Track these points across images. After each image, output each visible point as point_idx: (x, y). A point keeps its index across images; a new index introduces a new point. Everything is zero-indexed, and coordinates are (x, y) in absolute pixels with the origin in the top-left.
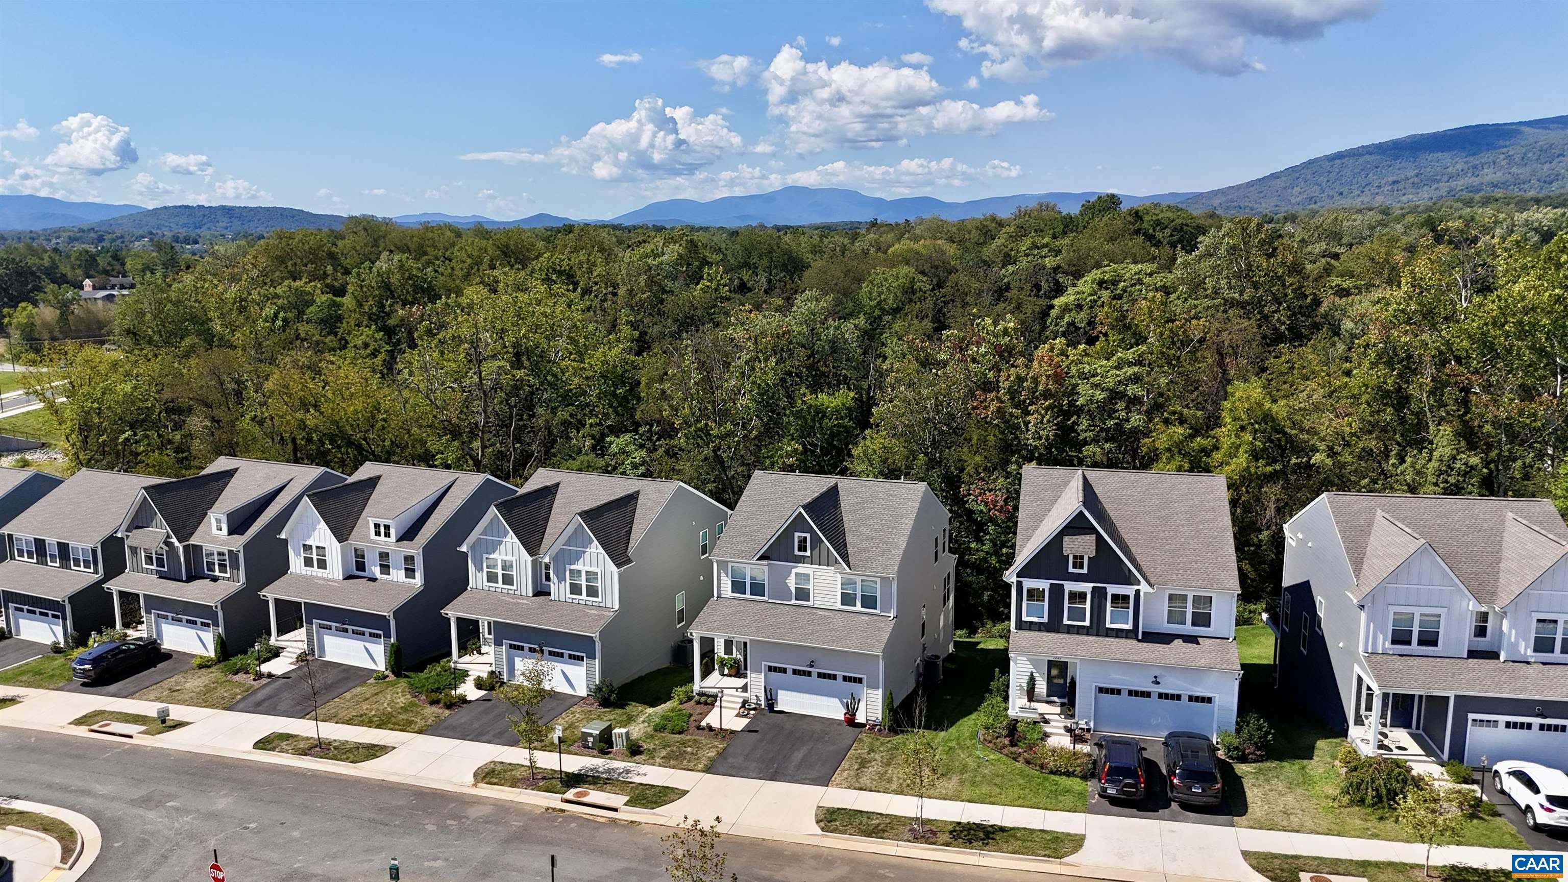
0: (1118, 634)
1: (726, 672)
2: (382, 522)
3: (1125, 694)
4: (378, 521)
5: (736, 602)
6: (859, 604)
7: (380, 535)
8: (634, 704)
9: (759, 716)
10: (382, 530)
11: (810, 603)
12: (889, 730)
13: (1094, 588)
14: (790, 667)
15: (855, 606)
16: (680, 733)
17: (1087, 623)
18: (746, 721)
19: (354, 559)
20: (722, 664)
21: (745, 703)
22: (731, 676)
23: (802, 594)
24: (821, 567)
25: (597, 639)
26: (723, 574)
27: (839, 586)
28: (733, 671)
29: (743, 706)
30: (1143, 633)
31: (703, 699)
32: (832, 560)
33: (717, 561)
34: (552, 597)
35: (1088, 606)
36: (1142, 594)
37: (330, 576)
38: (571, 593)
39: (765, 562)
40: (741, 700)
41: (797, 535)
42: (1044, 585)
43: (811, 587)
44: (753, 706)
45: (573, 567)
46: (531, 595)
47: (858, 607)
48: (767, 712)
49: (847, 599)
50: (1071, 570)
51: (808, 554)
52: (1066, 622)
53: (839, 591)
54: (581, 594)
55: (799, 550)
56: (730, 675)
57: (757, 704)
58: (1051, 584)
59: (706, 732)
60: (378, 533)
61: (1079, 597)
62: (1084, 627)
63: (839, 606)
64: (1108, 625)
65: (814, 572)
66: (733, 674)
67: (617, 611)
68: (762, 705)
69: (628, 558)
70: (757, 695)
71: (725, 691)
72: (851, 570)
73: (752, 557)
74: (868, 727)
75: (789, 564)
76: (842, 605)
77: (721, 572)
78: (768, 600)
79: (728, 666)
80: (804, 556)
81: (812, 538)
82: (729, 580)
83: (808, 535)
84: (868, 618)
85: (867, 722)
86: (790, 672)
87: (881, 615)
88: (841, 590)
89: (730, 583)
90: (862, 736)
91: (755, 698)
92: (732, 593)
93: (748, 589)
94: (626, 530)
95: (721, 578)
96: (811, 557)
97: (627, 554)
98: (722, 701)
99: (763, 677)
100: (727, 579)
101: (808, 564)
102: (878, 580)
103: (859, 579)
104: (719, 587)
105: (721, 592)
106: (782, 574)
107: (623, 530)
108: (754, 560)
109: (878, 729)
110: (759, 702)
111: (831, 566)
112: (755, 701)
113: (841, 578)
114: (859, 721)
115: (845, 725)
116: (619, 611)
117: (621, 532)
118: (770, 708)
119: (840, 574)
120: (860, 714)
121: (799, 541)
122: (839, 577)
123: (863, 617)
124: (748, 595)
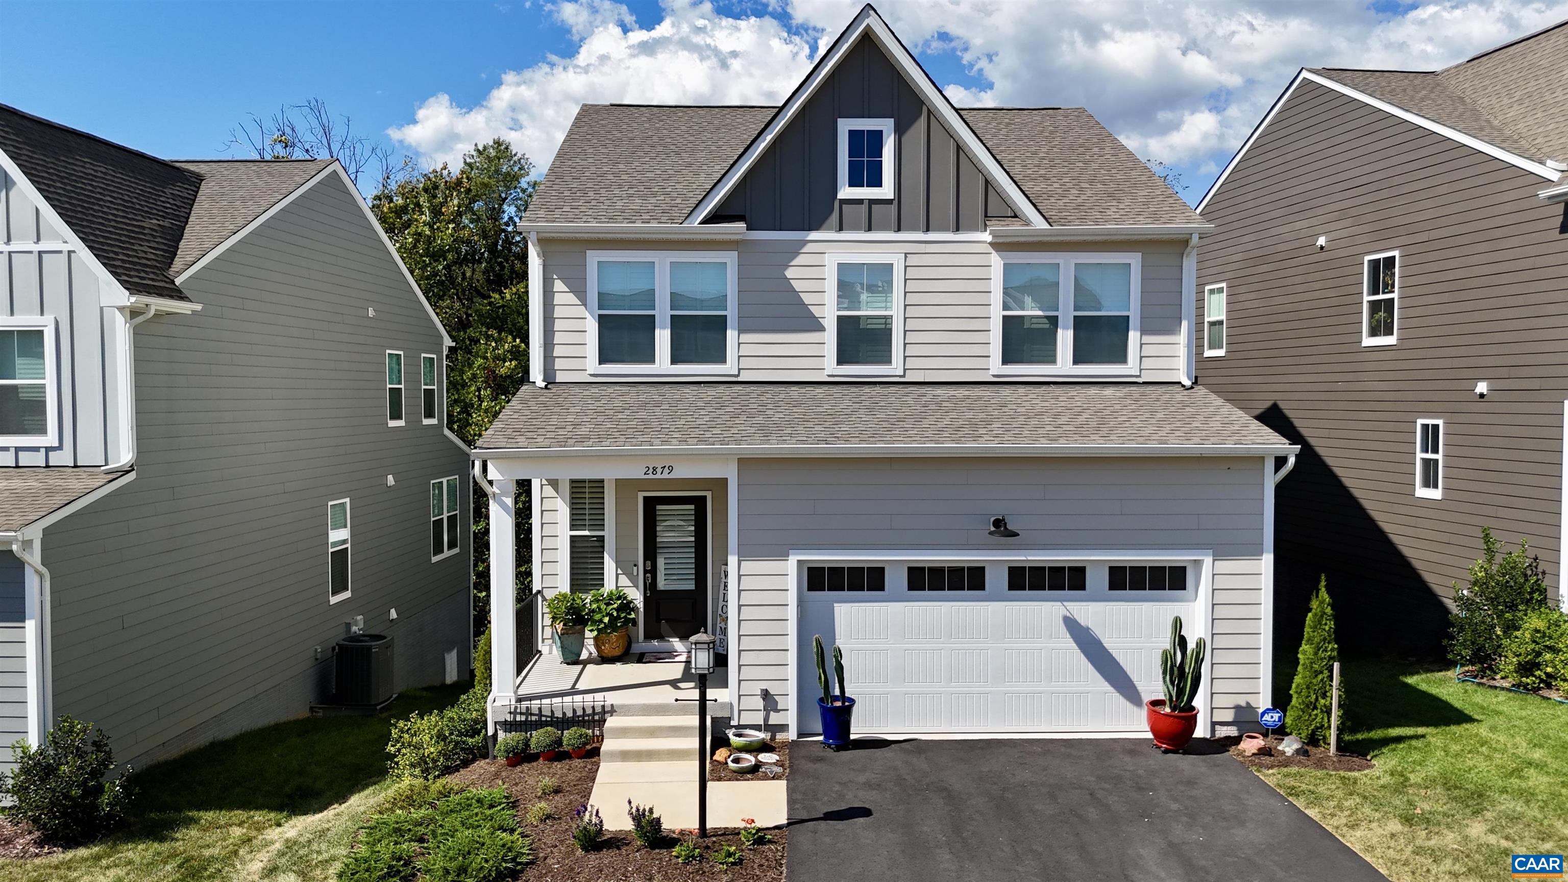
1: (590, 651)
6: (1064, 350)
11: (894, 369)
12: (1339, 743)
14: (896, 562)
15: (1051, 359)
16: (501, 879)
18: (775, 789)
23: (865, 340)
24: (932, 235)
25: (34, 555)
26: (563, 296)
27: (997, 297)
29: (717, 740)
32: (976, 202)
33: (546, 243)
41: (845, 126)
43: (896, 311)
47: (1063, 363)
49: (1024, 339)
51: (886, 191)
53: (996, 313)
55: (855, 182)
56: (604, 659)
59: (632, 855)
63: (996, 367)
65: (906, 257)
66: (617, 652)
67: (128, 472)
68: (783, 728)
69: (178, 281)
70: (766, 695)
71: (612, 698)
72: (1051, 226)
73: (689, 215)
74: (1250, 746)
75: (813, 235)
76: (1005, 361)
77: (559, 285)
78: (738, 375)
79: (601, 621)
80: (872, 202)
81: (900, 131)
82: (587, 315)
83: (886, 125)
84: (1109, 391)
85: (1223, 732)
86: (896, 579)
87: (1144, 383)
88: (1004, 309)
89: (592, 327)
90: (1271, 777)
91: (760, 703)
92: (600, 363)
93: (663, 338)
94: (161, 223)
95: (558, 311)
96: (896, 202)
97: (172, 278)
98: (624, 732)
99: (792, 613)
100: (581, 311)
101: (884, 228)
102: (1134, 260)
103: (1067, 262)
104: (548, 345)
105: (559, 364)
106: (790, 273)
107: (151, 219)
108: (696, 224)
109: (1289, 746)
110: (774, 719)
111: (973, 228)
112: (759, 719)
113: (1006, 266)
114: (1201, 731)
115: (1166, 752)
116: (132, 476)
117: (139, 218)
118: (827, 733)
119: (998, 246)
120: (1199, 702)
121: (854, 149)
122: (996, 263)
123: (1092, 390)
124: (662, 365)
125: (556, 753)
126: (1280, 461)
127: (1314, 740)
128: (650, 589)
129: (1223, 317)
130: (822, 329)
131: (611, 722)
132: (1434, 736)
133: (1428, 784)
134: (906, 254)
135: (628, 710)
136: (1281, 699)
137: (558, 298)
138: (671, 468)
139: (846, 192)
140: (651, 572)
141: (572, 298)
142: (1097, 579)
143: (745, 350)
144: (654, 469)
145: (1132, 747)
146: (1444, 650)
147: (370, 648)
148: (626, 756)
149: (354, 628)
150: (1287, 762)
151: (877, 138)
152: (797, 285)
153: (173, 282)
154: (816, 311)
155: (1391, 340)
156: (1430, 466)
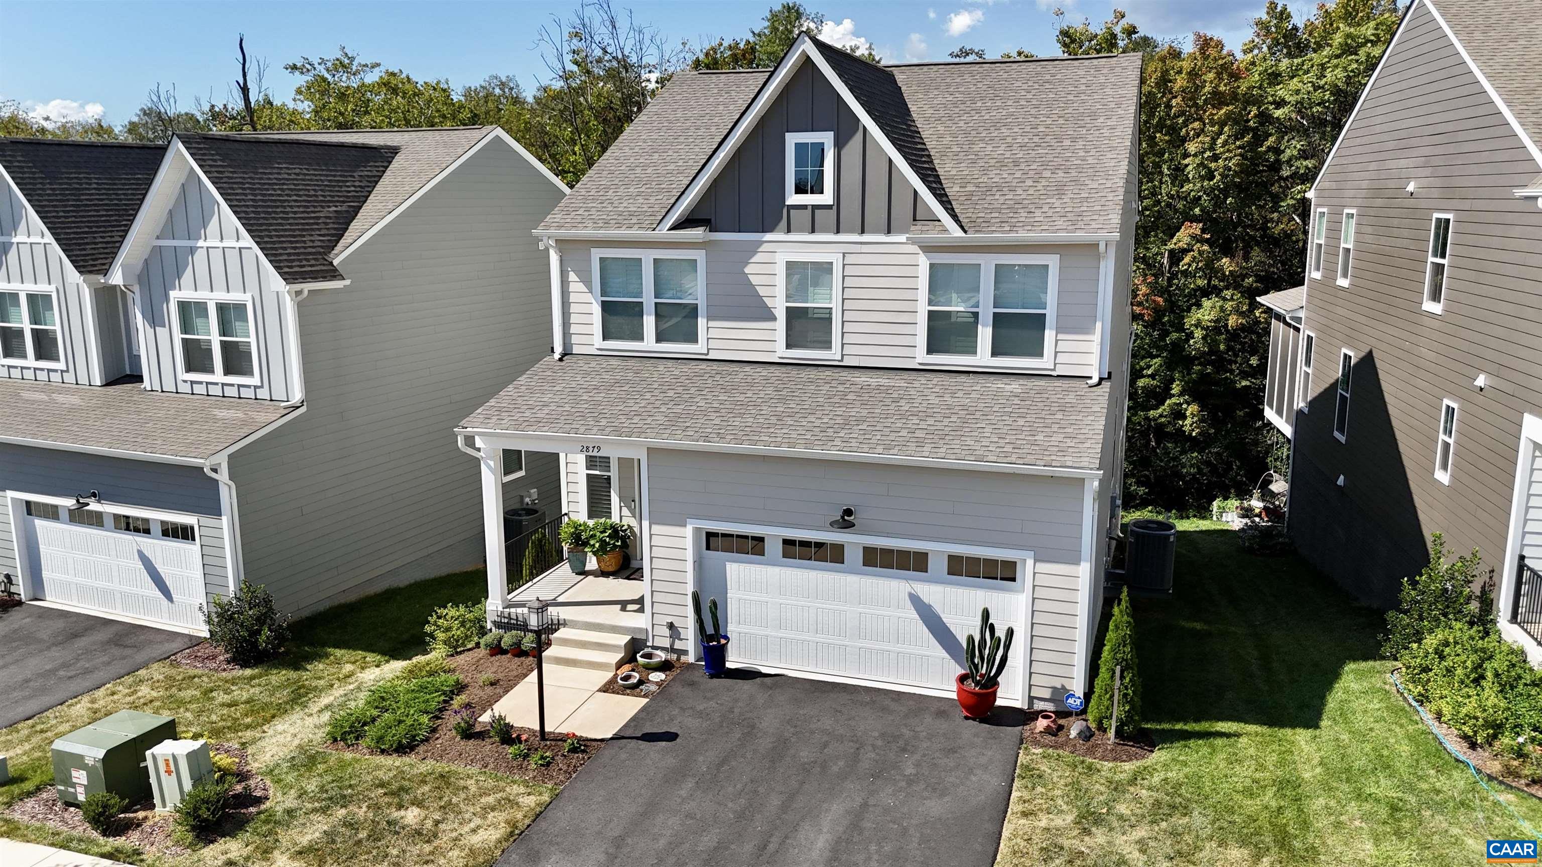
1: (592, 563)
5: (614, 362)
6: (984, 343)
8: (339, 652)
9: (677, 688)
11: (833, 355)
12: (1119, 733)
14: (774, 534)
15: (973, 351)
16: (402, 749)
18: (632, 705)
20: (579, 541)
21: (635, 647)
22: (604, 574)
23: (807, 326)
24: (866, 238)
25: (223, 476)
26: (576, 286)
27: (923, 293)
28: (611, 561)
29: (630, 658)
31: (508, 639)
32: (902, 207)
33: (561, 243)
34: (146, 384)
39: (697, 233)
40: (624, 639)
41: (792, 139)
43: (835, 305)
44: (661, 656)
45: (179, 295)
46: (97, 381)
47: (982, 355)
48: (701, 675)
49: (947, 332)
51: (827, 197)
53: (921, 308)
54: (211, 370)
55: (800, 189)
57: (672, 650)
59: (488, 747)
63: (921, 356)
65: (844, 257)
66: (611, 569)
67: (298, 407)
68: (685, 652)
69: (335, 263)
70: (671, 626)
72: (965, 232)
73: (661, 221)
74: (1039, 724)
75: (768, 237)
76: (930, 351)
77: (572, 276)
78: (707, 354)
79: (594, 545)
80: (815, 207)
81: (839, 145)
82: (593, 301)
83: (827, 138)
84: (1015, 386)
85: (1039, 706)
86: (774, 548)
87: (1058, 376)
88: (929, 304)
89: (597, 310)
91: (667, 632)
92: (604, 340)
93: (649, 322)
94: (339, 209)
95: (573, 298)
96: (835, 208)
97: (330, 260)
98: (565, 642)
99: (689, 566)
100: (589, 297)
101: (826, 230)
102: (1052, 261)
103: (988, 263)
104: (566, 324)
105: (574, 339)
106: (747, 270)
107: (329, 207)
108: (665, 231)
109: (1075, 730)
110: (678, 645)
111: (904, 230)
112: (666, 643)
113: (932, 266)
115: (967, 718)
116: (303, 409)
117: (319, 209)
119: (928, 249)
120: (1005, 677)
121: (800, 161)
122: (923, 263)
123: (1000, 384)
124: (649, 343)
129: (1351, 246)
130: (773, 318)
131: (560, 632)
134: (844, 254)
135: (574, 625)
137: (573, 287)
138: (599, 449)
139: (793, 199)
141: (581, 287)
142: (938, 565)
143: (713, 333)
144: (587, 448)
145: (935, 704)
147: (521, 521)
148: (564, 661)
149: (527, 500)
150: (1068, 743)
151: (820, 149)
152: (754, 280)
153: (331, 263)
154: (769, 302)
155: (1439, 309)
156: (1447, 446)
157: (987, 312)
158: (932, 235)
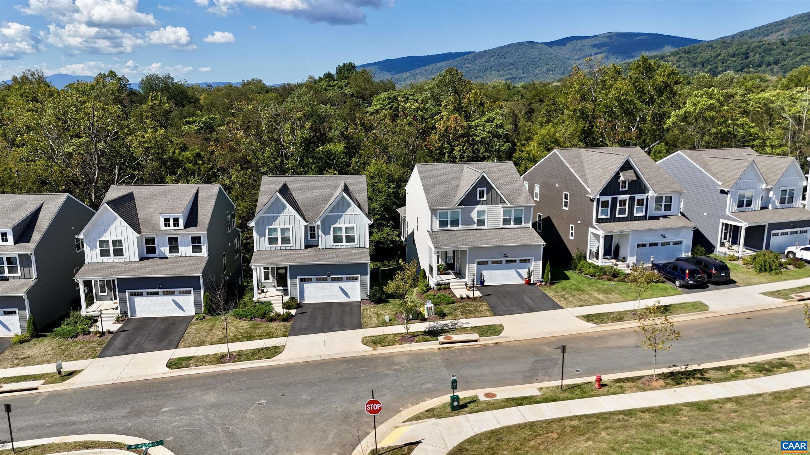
0: (639, 218)
2: (171, 216)
3: (648, 245)
4: (167, 216)
5: (442, 232)
6: (512, 223)
7: (169, 226)
10: (172, 222)
11: (485, 227)
12: (550, 283)
13: (630, 197)
14: (490, 260)
15: (510, 224)
16: (452, 303)
17: (626, 215)
18: (478, 292)
19: (145, 246)
23: (481, 222)
24: (492, 206)
26: (434, 217)
27: (502, 215)
28: (442, 272)
29: (467, 286)
30: (649, 217)
31: (442, 287)
32: (499, 200)
34: (320, 247)
35: (627, 207)
36: (649, 197)
37: (127, 260)
38: (334, 243)
39: (462, 207)
41: (479, 189)
42: (609, 198)
43: (486, 218)
45: (334, 226)
46: (304, 248)
47: (512, 225)
48: (481, 287)
49: (506, 221)
50: (621, 189)
51: (485, 199)
52: (617, 216)
53: (502, 218)
54: (342, 242)
55: (480, 198)
56: (441, 274)
58: (612, 198)
59: (467, 300)
60: (167, 224)
61: (623, 203)
62: (624, 217)
63: (501, 226)
64: (635, 215)
65: (488, 209)
68: (475, 284)
71: (451, 281)
72: (510, 204)
73: (454, 205)
74: (538, 284)
75: (473, 206)
76: (503, 225)
78: (461, 229)
80: (483, 201)
81: (487, 190)
84: (519, 230)
85: (535, 282)
86: (490, 263)
87: (525, 228)
89: (438, 222)
90: (540, 288)
91: (471, 281)
92: (440, 228)
93: (449, 223)
96: (486, 201)
99: (476, 268)
100: (437, 219)
101: (485, 204)
102: (523, 209)
103: (513, 209)
104: (432, 225)
105: (433, 228)
106: (470, 213)
108: (455, 207)
109: (543, 284)
111: (498, 204)
113: (504, 210)
114: (532, 282)
115: (527, 285)
118: (481, 284)
119: (503, 207)
120: (532, 278)
121: (480, 193)
122: (502, 210)
123: (517, 230)
124: (449, 227)
125: (445, 289)
126: (544, 245)
127: (546, 283)
128: (446, 262)
129: (538, 192)
130: (474, 221)
131: (451, 284)
132: (564, 281)
133: (560, 288)
136: (543, 278)
140: (446, 260)
141: (435, 218)
142: (518, 261)
143: (462, 225)
145: (522, 285)
146: (570, 267)
148: (455, 289)
150: (543, 286)
151: (484, 191)
154: (474, 219)
155: (567, 209)
156: (572, 233)
157: (513, 218)
158: (505, 205)
